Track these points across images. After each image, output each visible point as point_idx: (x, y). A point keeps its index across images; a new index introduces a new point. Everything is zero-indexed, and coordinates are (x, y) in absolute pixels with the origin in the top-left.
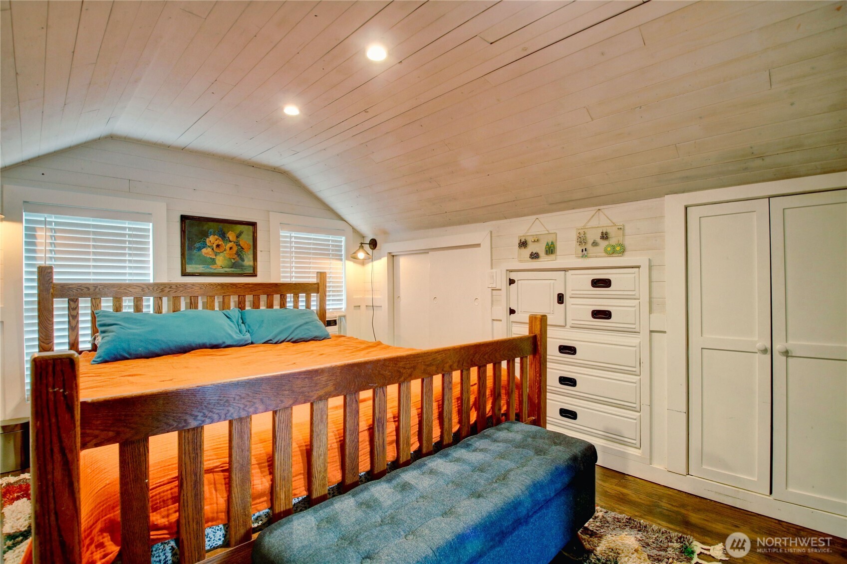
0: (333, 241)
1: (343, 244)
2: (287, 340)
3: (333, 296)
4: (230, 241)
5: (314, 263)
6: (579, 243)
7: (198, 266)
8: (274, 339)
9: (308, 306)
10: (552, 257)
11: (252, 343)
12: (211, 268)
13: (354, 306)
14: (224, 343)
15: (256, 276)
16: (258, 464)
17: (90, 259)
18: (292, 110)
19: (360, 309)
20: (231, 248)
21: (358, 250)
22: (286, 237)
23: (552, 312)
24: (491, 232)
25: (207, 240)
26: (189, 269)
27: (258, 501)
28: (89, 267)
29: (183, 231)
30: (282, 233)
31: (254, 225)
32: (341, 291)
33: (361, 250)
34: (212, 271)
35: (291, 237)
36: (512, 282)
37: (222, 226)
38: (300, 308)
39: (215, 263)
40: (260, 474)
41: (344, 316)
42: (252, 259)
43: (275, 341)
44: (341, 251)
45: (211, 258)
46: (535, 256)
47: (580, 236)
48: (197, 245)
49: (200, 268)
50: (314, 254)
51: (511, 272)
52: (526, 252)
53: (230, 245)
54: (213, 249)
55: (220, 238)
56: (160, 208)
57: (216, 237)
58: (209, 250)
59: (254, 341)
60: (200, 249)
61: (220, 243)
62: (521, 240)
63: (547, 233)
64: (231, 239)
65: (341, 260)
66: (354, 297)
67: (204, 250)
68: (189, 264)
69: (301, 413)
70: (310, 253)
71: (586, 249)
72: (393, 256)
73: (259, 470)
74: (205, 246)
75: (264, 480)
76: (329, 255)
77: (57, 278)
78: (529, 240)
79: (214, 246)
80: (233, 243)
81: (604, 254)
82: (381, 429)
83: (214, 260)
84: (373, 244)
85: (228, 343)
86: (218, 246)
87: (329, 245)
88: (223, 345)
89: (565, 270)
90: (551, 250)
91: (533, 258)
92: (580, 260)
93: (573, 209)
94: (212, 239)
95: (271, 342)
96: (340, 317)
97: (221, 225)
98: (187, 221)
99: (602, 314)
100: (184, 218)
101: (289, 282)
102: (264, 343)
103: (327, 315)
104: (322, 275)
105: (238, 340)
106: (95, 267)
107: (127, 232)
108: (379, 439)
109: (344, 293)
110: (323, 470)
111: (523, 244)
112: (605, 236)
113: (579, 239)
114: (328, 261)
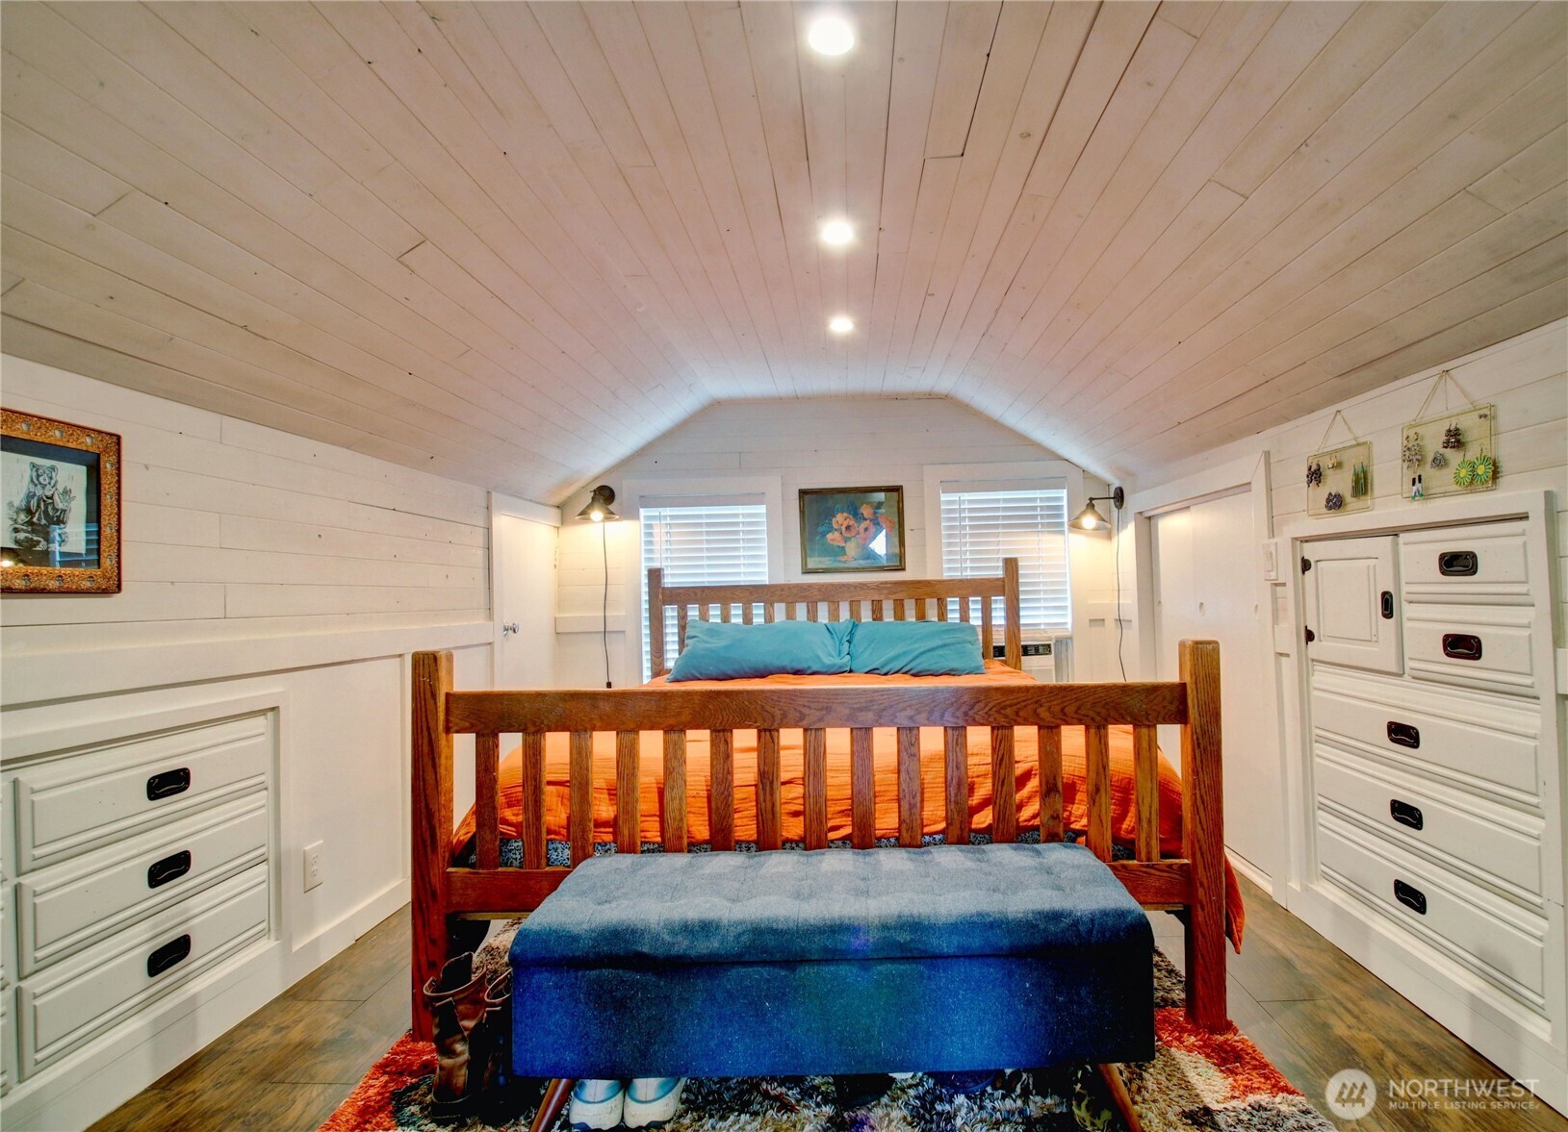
0: (1042, 499)
1: (1065, 503)
2: (904, 670)
3: (1046, 600)
4: (865, 519)
5: (1005, 543)
6: (1406, 465)
7: (822, 559)
8: (882, 667)
9: (964, 617)
10: (1367, 501)
11: (851, 671)
12: (840, 561)
13: (1090, 621)
14: (809, 668)
15: (904, 569)
16: (608, 790)
17: (703, 557)
18: (841, 325)
19: (1104, 625)
20: (866, 529)
21: (1083, 513)
22: (952, 502)
23: (1374, 639)
24: (1267, 454)
25: (834, 519)
26: (811, 565)
27: (603, 830)
28: (702, 566)
29: (802, 512)
30: (944, 497)
31: (898, 489)
32: (1064, 591)
33: (1089, 510)
34: (841, 565)
35: (960, 502)
36: (1306, 565)
37: (852, 498)
38: (949, 621)
39: (845, 554)
40: (608, 801)
41: (1071, 638)
42: (897, 543)
43: (884, 670)
44: (1060, 516)
45: (839, 547)
46: (1335, 503)
47: (1410, 446)
48: (821, 529)
49: (826, 562)
50: (1005, 526)
51: (1307, 541)
52: (1322, 493)
53: (864, 524)
54: (841, 533)
55: (851, 516)
56: (773, 485)
57: (845, 514)
58: (837, 534)
59: (853, 668)
60: (824, 535)
61: (851, 523)
62: (1310, 469)
63: (1355, 443)
64: (865, 515)
65: (1062, 532)
66: (1090, 602)
67: (829, 536)
68: (811, 557)
69: (651, 744)
70: (997, 526)
71: (1420, 476)
72: (1149, 518)
73: (607, 797)
74: (831, 529)
75: (610, 808)
76: (1035, 525)
77: (668, 581)
78: (1327, 463)
79: (843, 528)
80: (868, 521)
81: (1456, 487)
82: (768, 788)
83: (843, 548)
84: (1119, 497)
85: (815, 668)
86: (848, 528)
87: (1034, 508)
88: (809, 672)
89: (1394, 532)
90: (1362, 485)
91: (1330, 508)
92: (1416, 505)
93: (1396, 378)
94: (840, 519)
95: (877, 671)
96: (1059, 641)
97: (852, 496)
98: (806, 497)
99: (1462, 646)
100: (803, 493)
101: (960, 578)
102: (867, 673)
103: (1022, 636)
104: (1011, 565)
105: (829, 666)
106: (709, 566)
107: (741, 520)
108: (765, 801)
109: (1068, 595)
110: (678, 818)
111: (1315, 475)
112: (1455, 439)
113: (1407, 453)
114: (1035, 538)
